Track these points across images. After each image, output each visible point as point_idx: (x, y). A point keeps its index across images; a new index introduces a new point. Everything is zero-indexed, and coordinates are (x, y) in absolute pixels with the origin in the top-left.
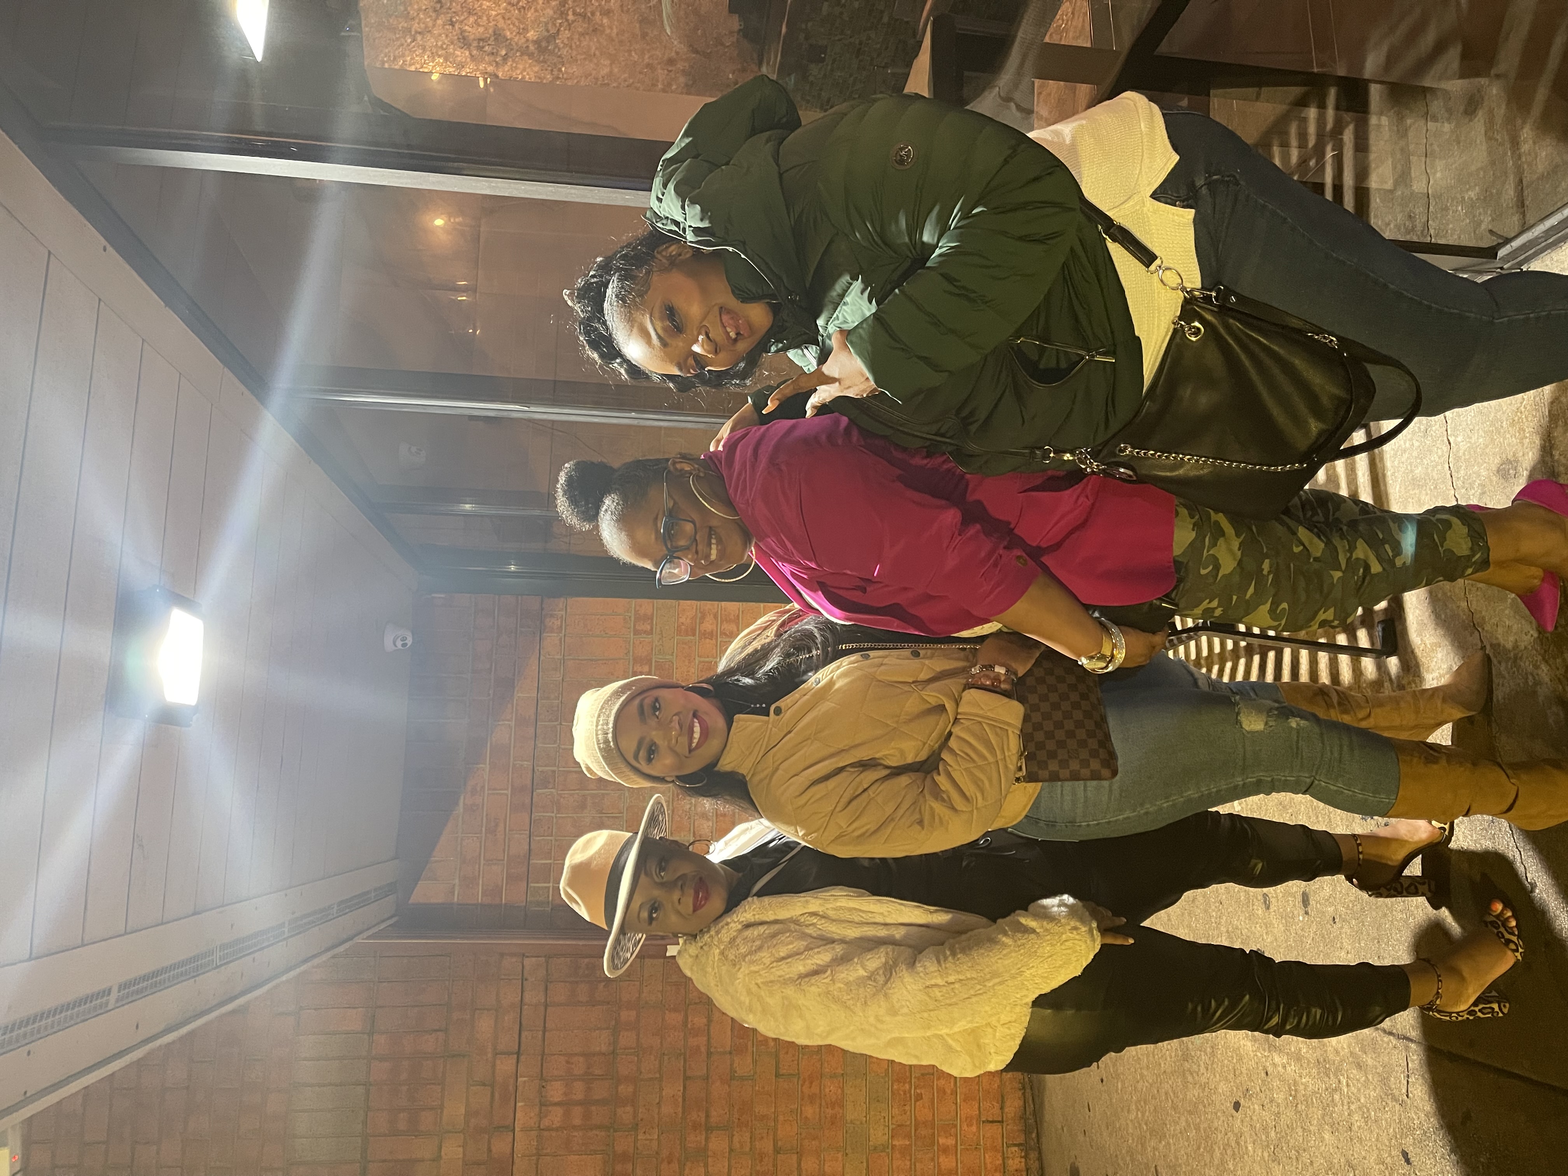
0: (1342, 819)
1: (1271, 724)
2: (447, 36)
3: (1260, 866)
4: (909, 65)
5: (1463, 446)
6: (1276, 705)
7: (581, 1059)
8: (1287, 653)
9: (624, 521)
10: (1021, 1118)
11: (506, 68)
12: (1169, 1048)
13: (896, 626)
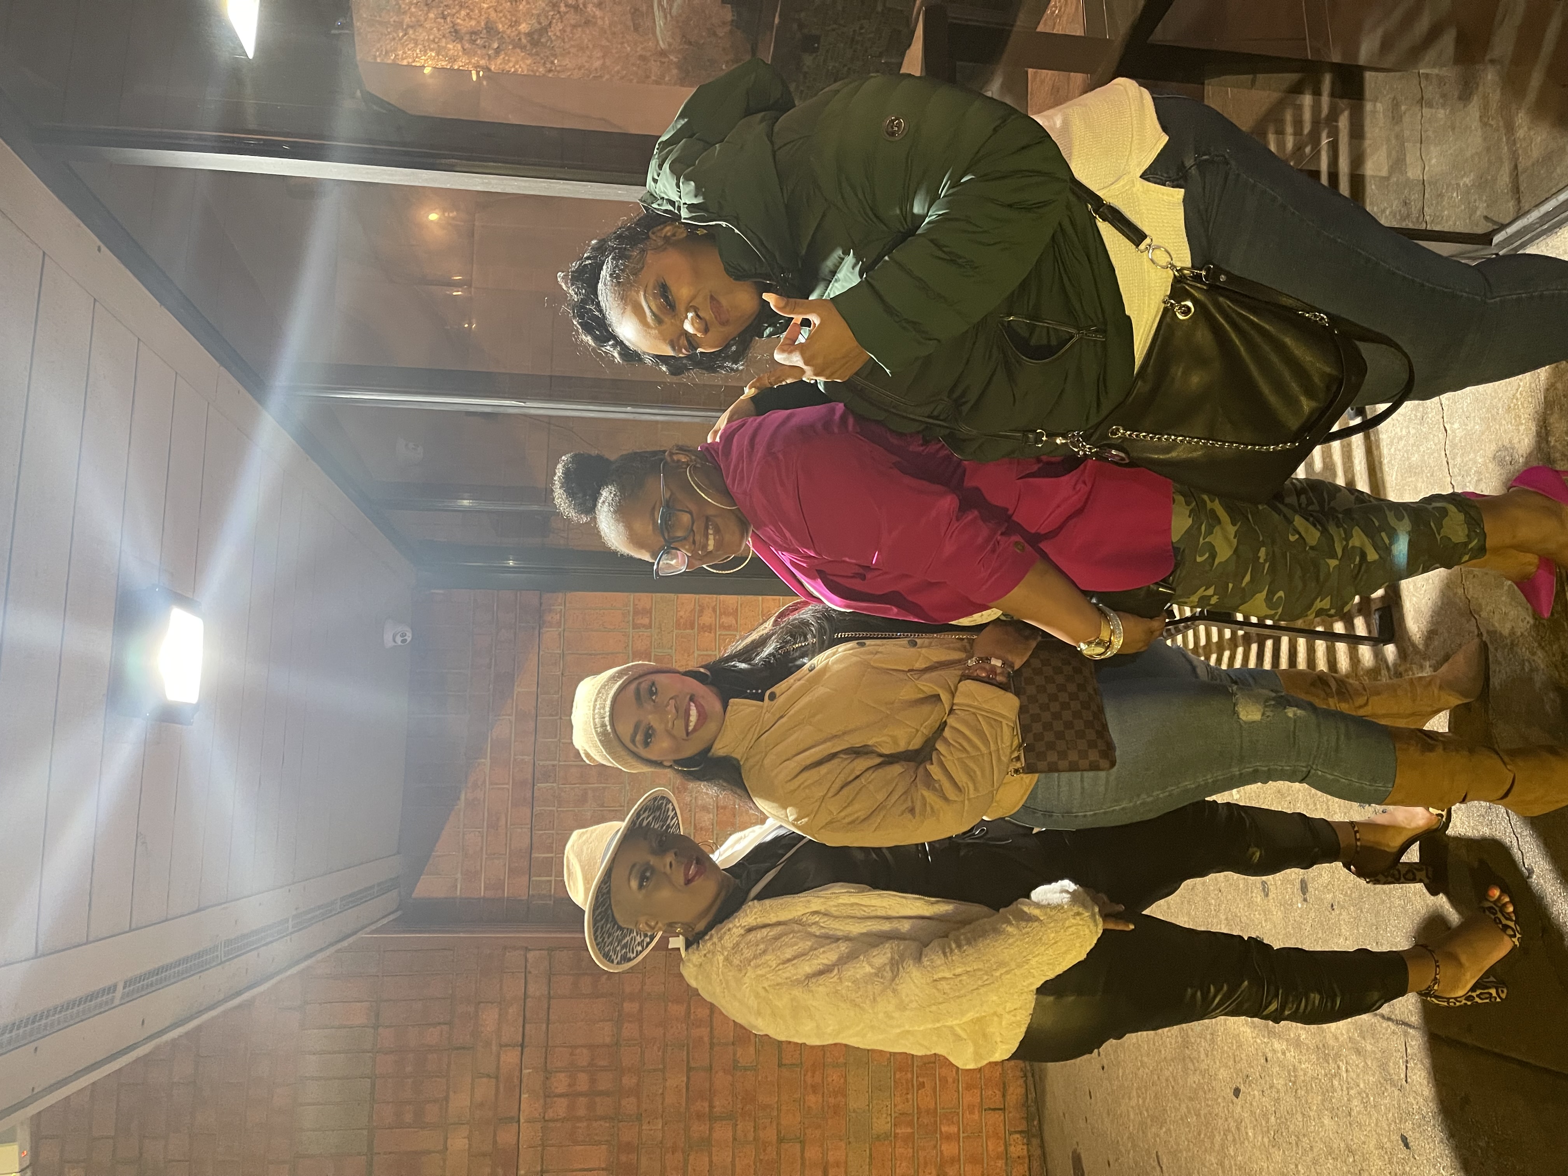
0: (1340, 806)
1: (1268, 714)
2: (439, 30)
3: (1258, 854)
4: (903, 55)
5: (1460, 433)
6: (1274, 695)
7: (585, 1051)
8: (1285, 641)
9: (622, 512)
10: (1023, 1105)
11: (499, 61)
12: (1170, 1034)
13: (894, 613)
